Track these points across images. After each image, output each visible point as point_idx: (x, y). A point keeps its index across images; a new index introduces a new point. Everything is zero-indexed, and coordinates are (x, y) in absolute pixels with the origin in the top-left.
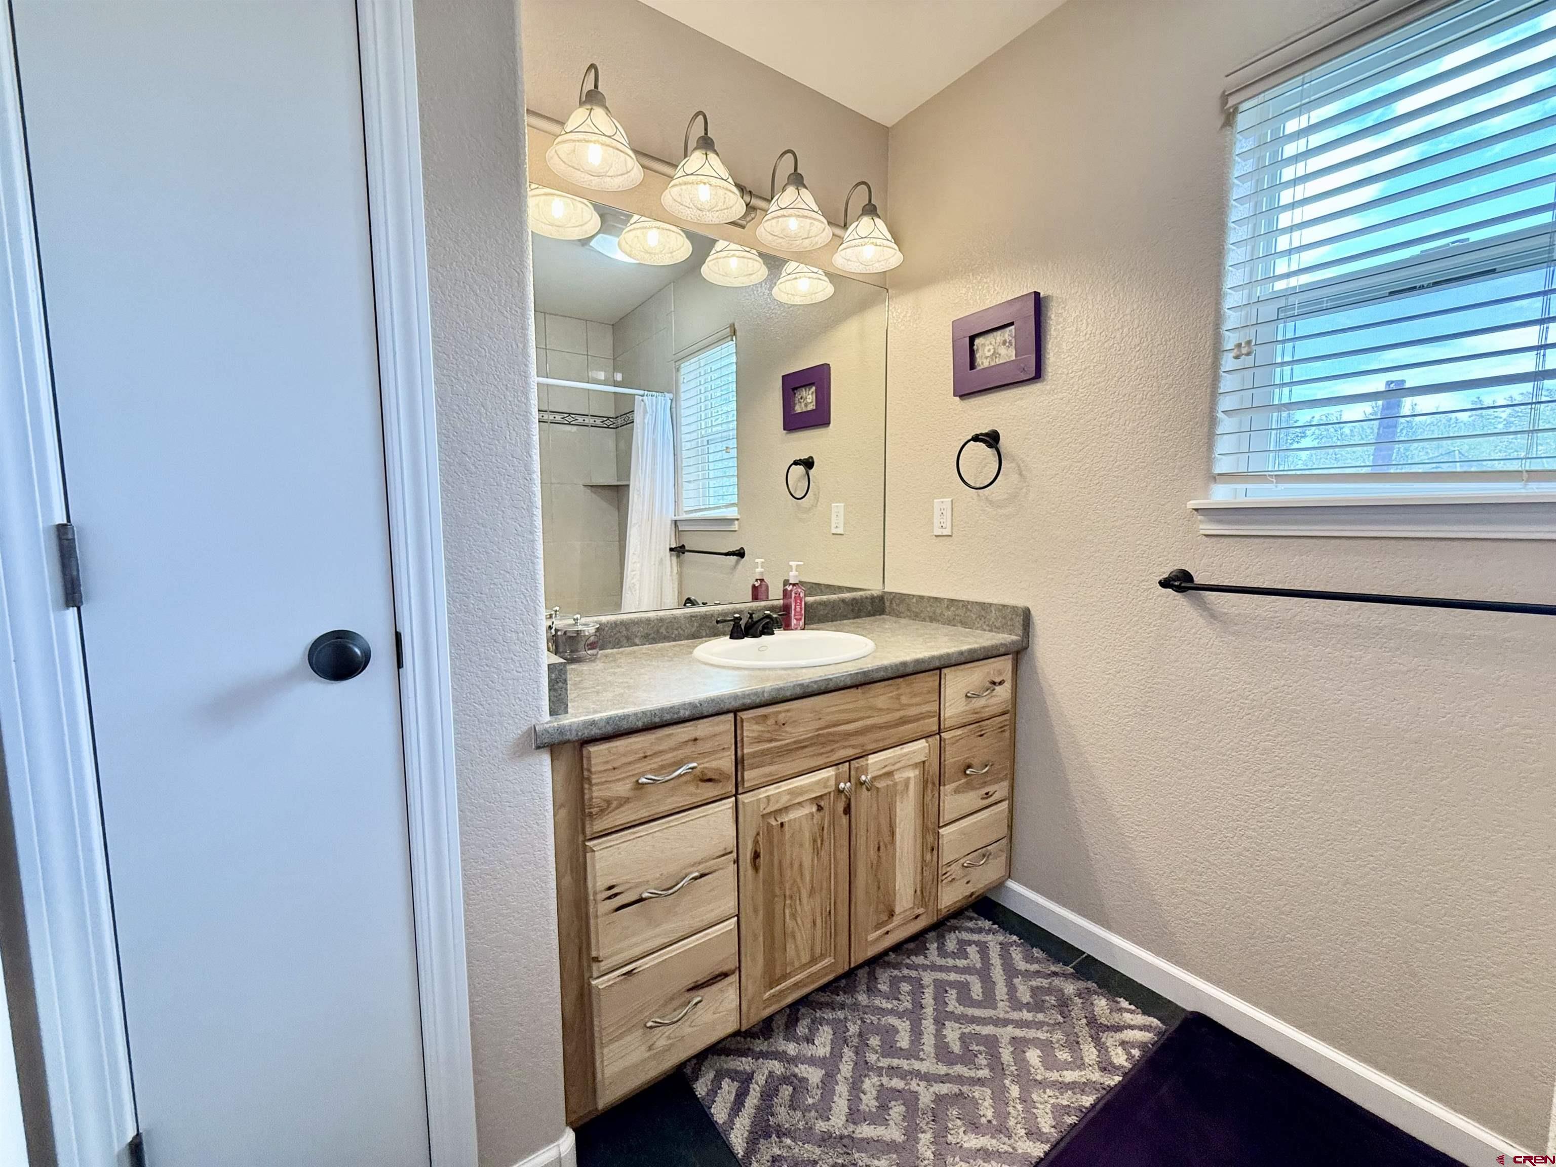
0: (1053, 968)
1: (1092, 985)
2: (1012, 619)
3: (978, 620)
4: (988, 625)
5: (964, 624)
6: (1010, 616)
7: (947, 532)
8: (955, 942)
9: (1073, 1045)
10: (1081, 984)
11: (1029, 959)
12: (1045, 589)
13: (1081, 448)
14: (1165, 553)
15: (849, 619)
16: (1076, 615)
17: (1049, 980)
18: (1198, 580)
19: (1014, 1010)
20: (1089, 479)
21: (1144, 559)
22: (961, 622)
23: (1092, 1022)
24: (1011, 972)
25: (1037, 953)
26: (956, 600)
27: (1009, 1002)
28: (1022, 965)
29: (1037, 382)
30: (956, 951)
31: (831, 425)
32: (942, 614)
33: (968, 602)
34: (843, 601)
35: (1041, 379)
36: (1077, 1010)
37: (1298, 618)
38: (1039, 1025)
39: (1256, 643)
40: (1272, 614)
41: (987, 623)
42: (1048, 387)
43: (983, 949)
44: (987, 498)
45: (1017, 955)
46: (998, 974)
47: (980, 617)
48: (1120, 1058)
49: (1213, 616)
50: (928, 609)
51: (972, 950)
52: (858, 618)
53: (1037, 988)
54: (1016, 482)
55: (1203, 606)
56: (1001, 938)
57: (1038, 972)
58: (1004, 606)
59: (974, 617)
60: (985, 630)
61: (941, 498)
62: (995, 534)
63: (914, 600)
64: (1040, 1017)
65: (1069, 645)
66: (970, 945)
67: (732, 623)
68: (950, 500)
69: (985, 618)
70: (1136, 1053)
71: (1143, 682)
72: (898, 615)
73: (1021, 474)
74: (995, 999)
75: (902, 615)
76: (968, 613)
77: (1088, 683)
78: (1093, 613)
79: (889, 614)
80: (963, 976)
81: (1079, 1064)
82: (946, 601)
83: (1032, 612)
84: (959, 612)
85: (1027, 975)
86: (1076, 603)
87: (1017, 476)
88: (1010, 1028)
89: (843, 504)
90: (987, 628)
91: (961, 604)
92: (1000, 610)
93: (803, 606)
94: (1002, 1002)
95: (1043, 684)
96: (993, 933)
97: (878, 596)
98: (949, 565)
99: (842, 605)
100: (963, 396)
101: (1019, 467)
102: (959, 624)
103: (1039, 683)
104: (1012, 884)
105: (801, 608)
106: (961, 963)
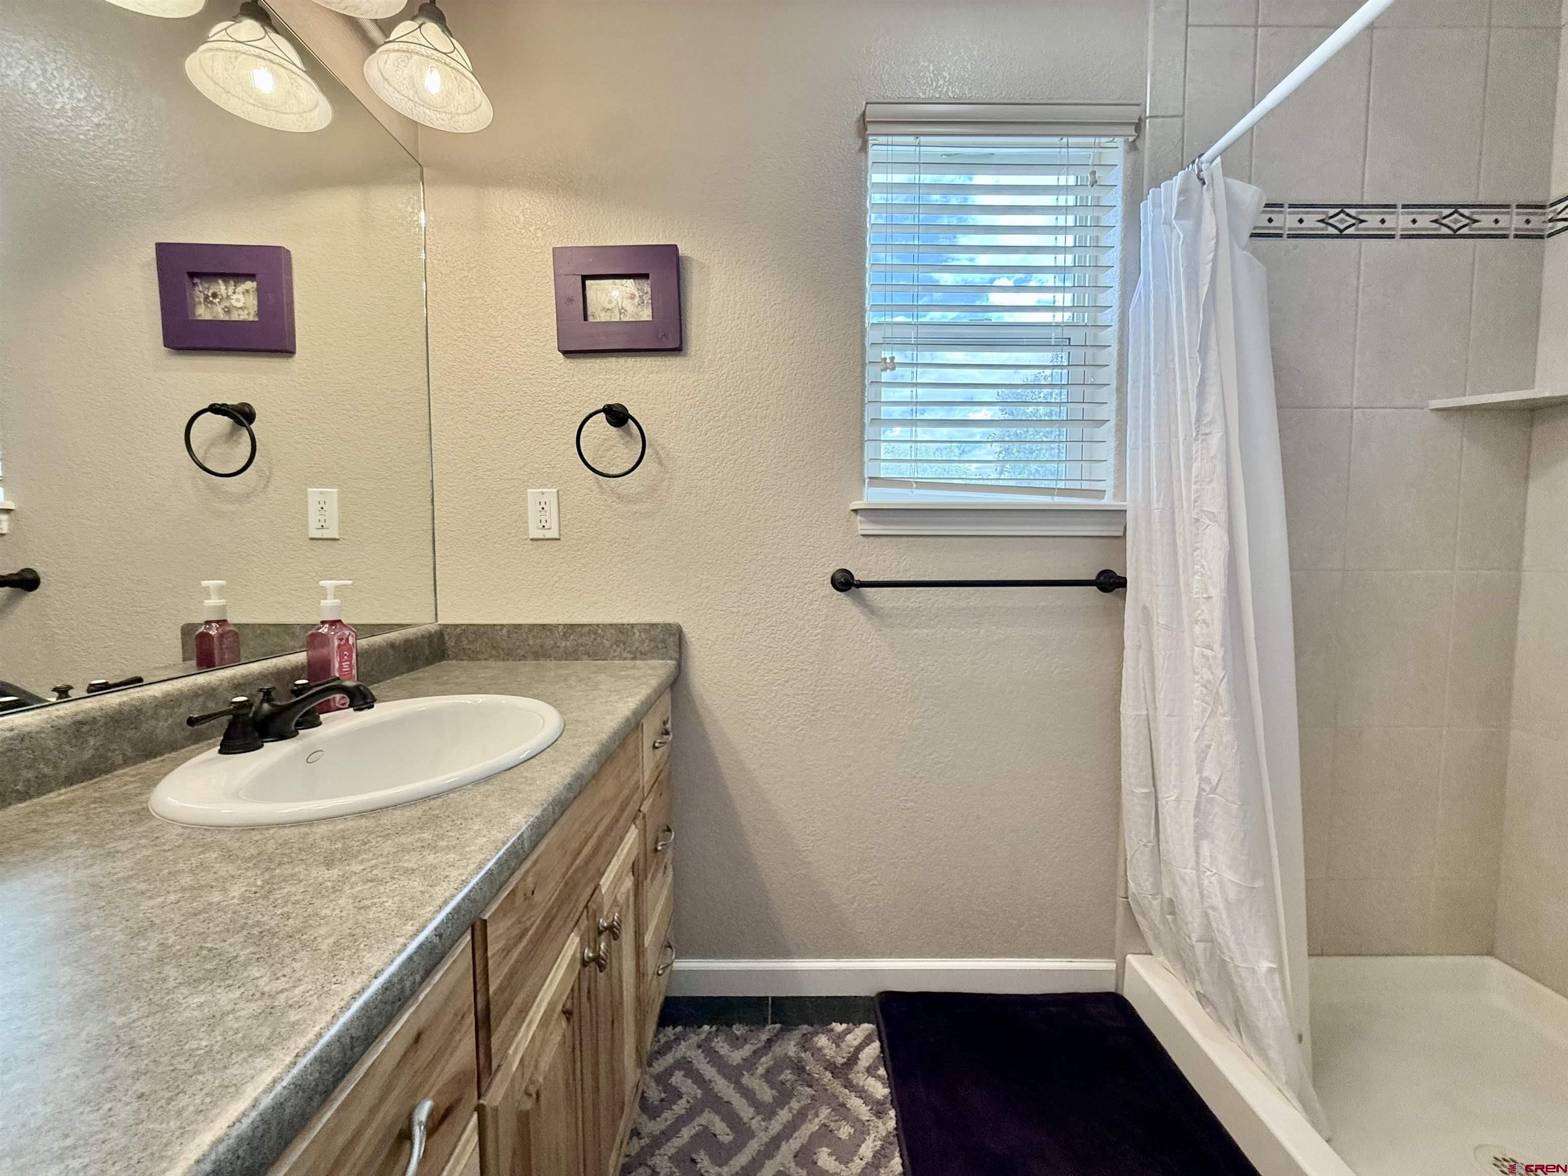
0: (764, 1037)
1: (805, 1028)
2: (664, 641)
3: (615, 646)
4: (630, 652)
5: (593, 655)
6: (662, 636)
7: (553, 534)
8: (653, 1084)
9: (841, 1111)
10: (796, 1035)
11: (736, 1042)
12: (699, 600)
13: (736, 439)
14: (828, 554)
15: (403, 673)
16: (739, 626)
17: (771, 1054)
18: (859, 576)
19: (770, 1119)
20: (746, 474)
21: (808, 561)
22: (588, 654)
23: (831, 1067)
24: (733, 1074)
25: (739, 1030)
26: (578, 625)
27: (758, 1114)
28: (736, 1056)
29: (676, 356)
30: (663, 1095)
31: (297, 355)
32: (555, 646)
33: (598, 625)
34: (392, 645)
35: (682, 353)
36: (813, 1067)
37: (936, 606)
38: (801, 1117)
39: (906, 632)
40: (918, 605)
41: (628, 649)
42: (691, 363)
43: (685, 1065)
44: (612, 490)
45: (721, 1046)
46: (723, 1087)
47: (617, 643)
48: (880, 1090)
49: (872, 612)
50: (531, 642)
51: (678, 1079)
52: (413, 670)
53: (768, 1071)
54: (654, 473)
55: (863, 603)
56: (694, 1039)
57: (755, 1052)
58: (652, 625)
59: (607, 643)
60: (625, 659)
61: (540, 486)
62: (627, 536)
63: (504, 631)
64: (795, 1105)
65: (731, 661)
66: (671, 1075)
67: (226, 719)
68: (555, 490)
69: (624, 644)
70: (882, 1072)
71: (812, 687)
72: (474, 657)
73: (660, 463)
74: (745, 1124)
75: (480, 656)
76: (599, 640)
77: (754, 700)
78: (757, 621)
79: (456, 658)
80: (695, 1123)
81: (862, 1130)
82: (561, 628)
83: (684, 629)
84: (584, 640)
85: (750, 1064)
86: (738, 612)
87: (656, 465)
88: (784, 1147)
89: (336, 490)
90: (629, 656)
91: (587, 629)
92: (645, 631)
93: (354, 661)
94: (753, 1121)
95: (701, 711)
96: (684, 1039)
97: (436, 632)
98: (556, 579)
99: (391, 652)
100: (568, 353)
101: (657, 454)
102: (585, 657)
103: (696, 712)
104: (679, 964)
105: (350, 666)
106: (680, 1107)
